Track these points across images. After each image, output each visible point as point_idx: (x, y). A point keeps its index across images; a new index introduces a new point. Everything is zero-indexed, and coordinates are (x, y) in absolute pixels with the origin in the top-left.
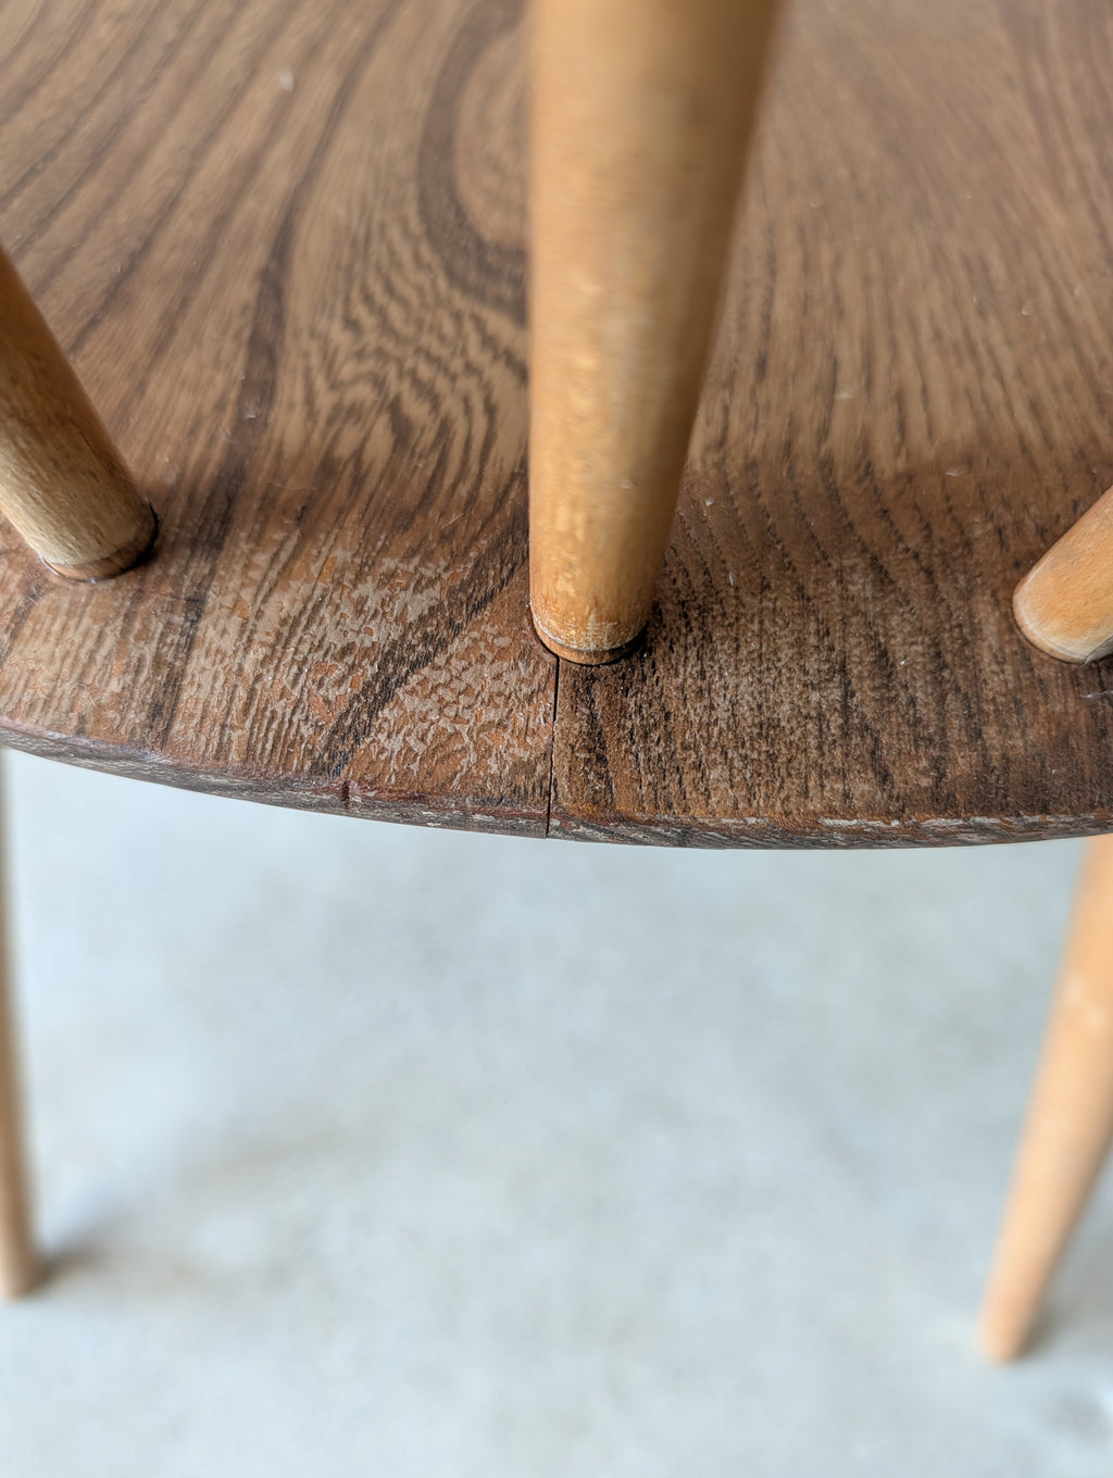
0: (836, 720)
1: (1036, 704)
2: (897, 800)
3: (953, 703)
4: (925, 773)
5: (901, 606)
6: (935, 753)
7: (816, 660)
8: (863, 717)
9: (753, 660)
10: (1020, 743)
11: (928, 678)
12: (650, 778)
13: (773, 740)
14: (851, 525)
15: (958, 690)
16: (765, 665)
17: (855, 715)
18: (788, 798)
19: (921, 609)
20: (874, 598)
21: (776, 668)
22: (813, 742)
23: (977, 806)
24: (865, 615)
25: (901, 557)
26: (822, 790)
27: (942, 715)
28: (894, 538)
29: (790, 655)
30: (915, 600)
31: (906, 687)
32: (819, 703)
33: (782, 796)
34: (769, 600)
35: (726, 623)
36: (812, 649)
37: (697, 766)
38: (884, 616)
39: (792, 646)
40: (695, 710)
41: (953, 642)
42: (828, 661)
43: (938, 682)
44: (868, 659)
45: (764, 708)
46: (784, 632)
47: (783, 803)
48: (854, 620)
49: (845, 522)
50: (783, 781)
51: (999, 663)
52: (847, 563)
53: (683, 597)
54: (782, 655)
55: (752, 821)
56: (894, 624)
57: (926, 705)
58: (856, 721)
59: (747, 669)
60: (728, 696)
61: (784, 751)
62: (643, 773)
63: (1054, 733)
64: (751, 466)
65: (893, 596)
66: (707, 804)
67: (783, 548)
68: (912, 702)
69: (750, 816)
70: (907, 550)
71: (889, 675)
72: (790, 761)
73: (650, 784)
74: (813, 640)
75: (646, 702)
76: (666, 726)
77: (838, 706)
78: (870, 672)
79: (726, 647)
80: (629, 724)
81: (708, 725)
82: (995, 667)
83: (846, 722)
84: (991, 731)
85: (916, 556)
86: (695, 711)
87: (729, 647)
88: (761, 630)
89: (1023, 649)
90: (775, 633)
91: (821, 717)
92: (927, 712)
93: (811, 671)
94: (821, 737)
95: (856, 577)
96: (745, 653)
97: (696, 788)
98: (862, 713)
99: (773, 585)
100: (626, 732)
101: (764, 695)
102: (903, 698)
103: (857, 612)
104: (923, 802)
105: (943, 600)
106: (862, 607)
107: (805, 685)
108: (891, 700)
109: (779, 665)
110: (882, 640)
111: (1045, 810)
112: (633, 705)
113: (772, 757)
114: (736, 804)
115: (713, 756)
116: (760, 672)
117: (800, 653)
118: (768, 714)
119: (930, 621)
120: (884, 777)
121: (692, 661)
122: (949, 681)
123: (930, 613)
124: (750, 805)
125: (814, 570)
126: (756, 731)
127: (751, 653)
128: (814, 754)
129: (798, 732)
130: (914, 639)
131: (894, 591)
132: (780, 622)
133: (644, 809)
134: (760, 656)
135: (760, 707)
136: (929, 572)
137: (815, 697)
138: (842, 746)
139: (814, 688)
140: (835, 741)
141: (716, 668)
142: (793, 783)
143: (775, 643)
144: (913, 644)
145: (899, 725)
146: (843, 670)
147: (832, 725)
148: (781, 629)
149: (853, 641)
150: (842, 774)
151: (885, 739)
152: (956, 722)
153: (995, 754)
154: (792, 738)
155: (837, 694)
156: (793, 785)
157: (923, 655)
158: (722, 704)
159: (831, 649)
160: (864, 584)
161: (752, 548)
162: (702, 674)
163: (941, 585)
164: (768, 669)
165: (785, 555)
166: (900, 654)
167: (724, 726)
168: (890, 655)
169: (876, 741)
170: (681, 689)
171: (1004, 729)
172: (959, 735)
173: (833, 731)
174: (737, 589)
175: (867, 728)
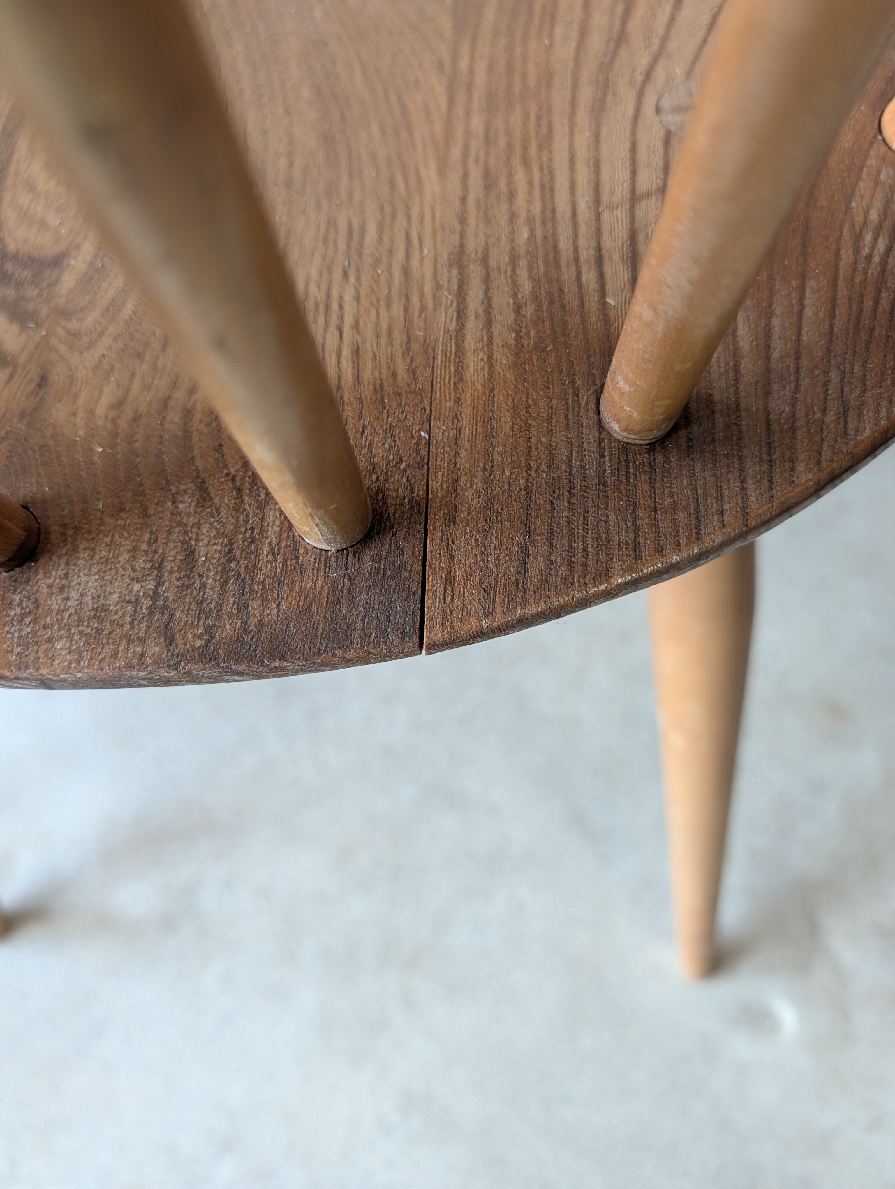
0: (147, 603)
1: (294, 582)
2: (177, 657)
3: (232, 586)
4: (200, 637)
5: (213, 517)
6: (210, 622)
7: (144, 561)
8: (166, 600)
9: (102, 563)
10: (274, 612)
11: (220, 568)
12: (19, 649)
13: (103, 619)
14: (193, 459)
15: (239, 575)
16: (109, 567)
17: (162, 598)
18: (104, 658)
19: (227, 518)
20: (195, 512)
21: (116, 568)
22: (128, 619)
23: (232, 658)
24: (185, 525)
25: (223, 479)
26: (128, 653)
27: (222, 595)
28: (222, 465)
29: (127, 558)
30: (223, 512)
31: (201, 576)
32: (139, 591)
33: (101, 657)
34: (123, 519)
35: (90, 537)
36: (143, 553)
37: (50, 640)
38: (198, 525)
39: (129, 551)
40: (57, 601)
41: (244, 541)
42: (151, 561)
43: (225, 571)
44: (180, 557)
45: (102, 597)
46: (127, 542)
47: (100, 662)
48: (177, 529)
49: (190, 455)
50: (103, 648)
51: (274, 555)
52: (182, 487)
53: (66, 521)
54: (121, 559)
55: (79, 675)
56: (204, 531)
57: (212, 589)
58: (162, 602)
59: (96, 570)
60: (80, 590)
61: (108, 626)
62: (15, 646)
63: (302, 603)
64: (136, 418)
65: (209, 510)
66: (52, 666)
67: (141, 480)
68: (203, 586)
69: (78, 672)
70: (228, 474)
71: (192, 569)
72: (110, 633)
73: (18, 653)
74: (144, 547)
75: (26, 597)
76: (36, 613)
77: (151, 592)
78: (179, 567)
79: (86, 555)
80: (12, 613)
81: (63, 611)
82: (270, 557)
83: (154, 604)
84: (255, 605)
85: (233, 480)
86: (55, 602)
87: (88, 556)
88: (112, 541)
89: (295, 542)
90: (121, 543)
91: (137, 602)
92: (212, 595)
93: (139, 569)
94: (135, 616)
95: (186, 498)
96: (98, 559)
97: (46, 655)
98: (167, 597)
99: (128, 508)
100: (10, 618)
101: (103, 588)
102: (197, 585)
103: (180, 524)
104: (195, 657)
105: (245, 510)
106: (185, 520)
107: (133, 579)
108: (189, 587)
109: (117, 565)
110: (193, 543)
111: (282, 658)
112: (18, 600)
113: (99, 631)
114: (70, 663)
115: (62, 632)
116: (105, 572)
117: (133, 556)
118: (103, 601)
119: (232, 527)
120: (170, 641)
121: (62, 567)
122: (234, 570)
123: (233, 521)
124: (79, 665)
125: (158, 495)
126: (93, 613)
127: (101, 558)
128: (127, 627)
129: (120, 613)
130: (217, 541)
131: (210, 506)
132: (125, 534)
133: (12, 670)
134: (107, 560)
135: (99, 596)
136: (239, 490)
137: (137, 587)
138: (147, 621)
139: (138, 582)
140: (143, 618)
141: (76, 571)
142: (110, 649)
143: (119, 550)
144: (215, 544)
145: (190, 604)
146: (160, 567)
147: (144, 607)
148: (126, 539)
149: (172, 545)
150: (142, 641)
151: (178, 614)
152: (231, 600)
153: (254, 621)
154: (116, 617)
155: (150, 585)
156: (108, 650)
157: (220, 552)
158: (74, 595)
159: (155, 552)
160: (190, 503)
161: (121, 482)
162: (66, 576)
163: (246, 498)
164: (111, 569)
165: (141, 485)
166: (203, 553)
167: (73, 612)
168: (196, 554)
169: (172, 616)
170: (50, 586)
171: (265, 601)
172: (232, 609)
173: (144, 611)
174: (103, 512)
175: (168, 607)
